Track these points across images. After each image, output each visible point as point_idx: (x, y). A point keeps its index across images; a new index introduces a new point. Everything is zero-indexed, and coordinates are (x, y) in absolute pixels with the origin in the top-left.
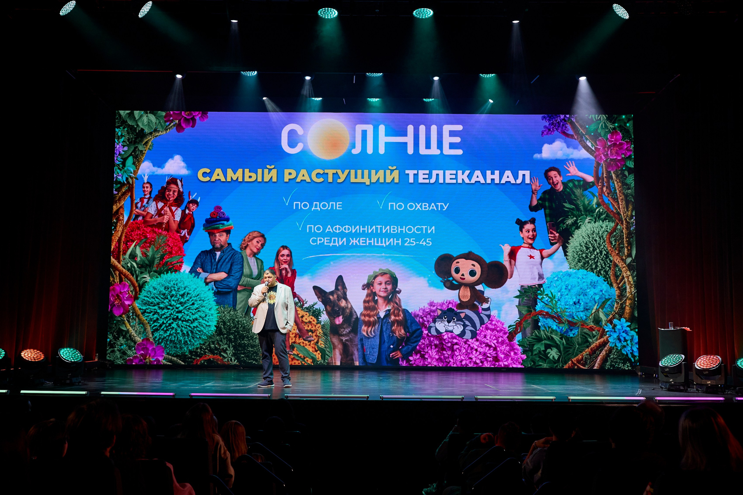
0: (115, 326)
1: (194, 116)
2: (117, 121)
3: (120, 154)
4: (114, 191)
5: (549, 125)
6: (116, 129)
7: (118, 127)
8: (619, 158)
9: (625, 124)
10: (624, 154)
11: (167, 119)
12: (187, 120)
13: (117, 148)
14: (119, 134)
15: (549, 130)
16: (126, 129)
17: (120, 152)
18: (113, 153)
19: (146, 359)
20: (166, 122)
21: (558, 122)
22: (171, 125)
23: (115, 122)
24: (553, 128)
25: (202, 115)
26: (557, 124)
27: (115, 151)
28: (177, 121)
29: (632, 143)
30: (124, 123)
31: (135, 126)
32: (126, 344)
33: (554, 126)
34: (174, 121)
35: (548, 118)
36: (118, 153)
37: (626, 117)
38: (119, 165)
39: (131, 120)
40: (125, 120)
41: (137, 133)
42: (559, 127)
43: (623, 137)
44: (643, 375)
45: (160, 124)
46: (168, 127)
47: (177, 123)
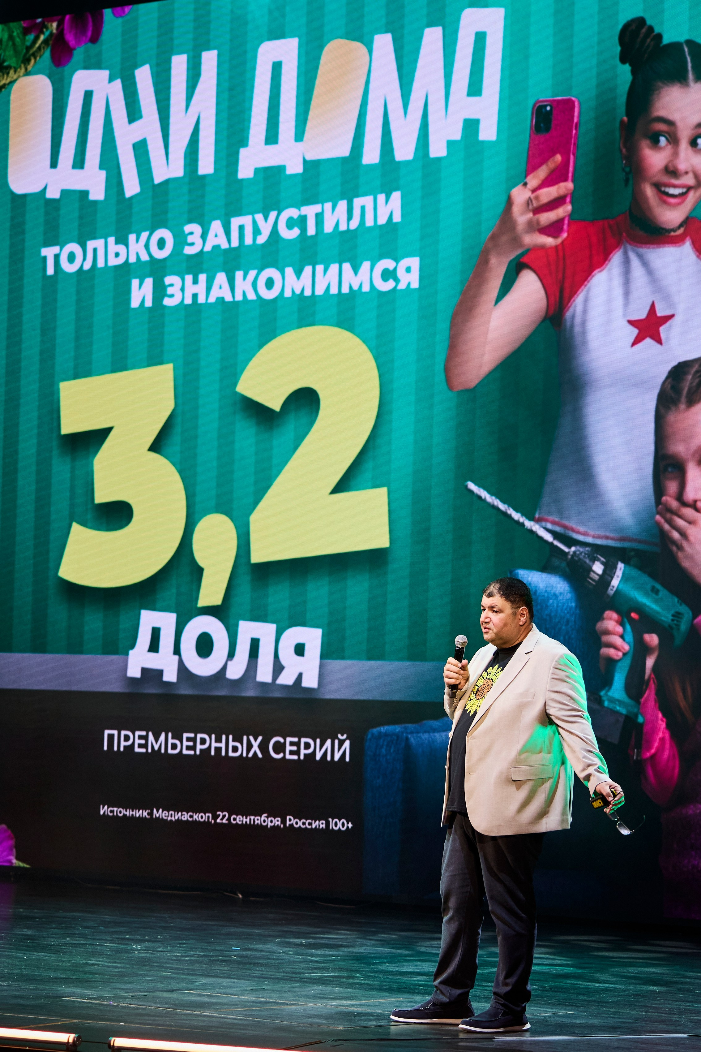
20: (26, 32)
22: (40, 42)
28: (55, 25)
34: (47, 28)
45: (11, 43)
46: (31, 52)
47: (54, 31)
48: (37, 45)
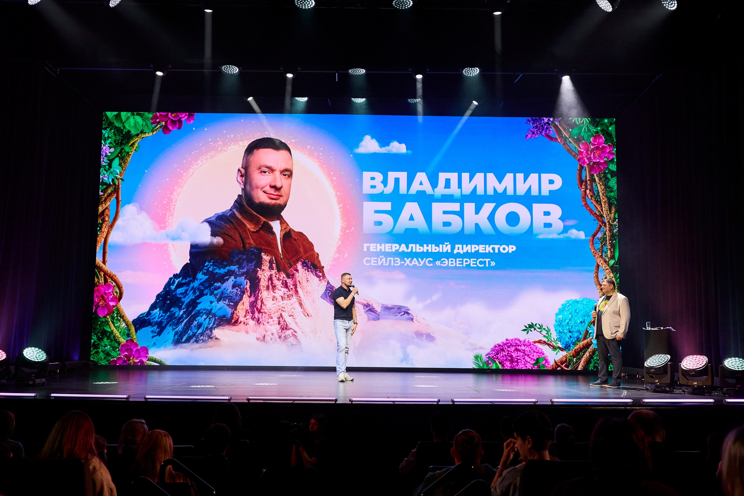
0: (100, 326)
1: (180, 118)
2: (103, 122)
3: (106, 156)
4: (100, 193)
5: (534, 128)
6: (103, 130)
7: (105, 129)
8: (602, 161)
9: (608, 127)
10: (606, 157)
11: (154, 121)
12: (173, 122)
13: (104, 149)
14: (106, 136)
15: (533, 133)
16: (113, 131)
17: (106, 153)
18: (100, 155)
19: (130, 360)
20: (152, 123)
21: (542, 126)
23: (102, 124)
24: (537, 131)
25: (188, 116)
26: (541, 128)
27: (102, 153)
28: (164, 123)
29: (615, 147)
30: (111, 124)
31: (122, 128)
32: (110, 345)
33: (538, 129)
35: (532, 122)
36: (104, 154)
37: (608, 121)
38: (105, 166)
39: (118, 122)
40: (112, 122)
41: (123, 134)
42: (542, 130)
43: (606, 141)
44: (626, 376)
45: (146, 126)
46: (155, 129)
47: (164, 124)
48: (157, 127)
